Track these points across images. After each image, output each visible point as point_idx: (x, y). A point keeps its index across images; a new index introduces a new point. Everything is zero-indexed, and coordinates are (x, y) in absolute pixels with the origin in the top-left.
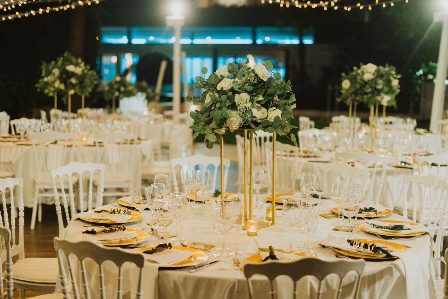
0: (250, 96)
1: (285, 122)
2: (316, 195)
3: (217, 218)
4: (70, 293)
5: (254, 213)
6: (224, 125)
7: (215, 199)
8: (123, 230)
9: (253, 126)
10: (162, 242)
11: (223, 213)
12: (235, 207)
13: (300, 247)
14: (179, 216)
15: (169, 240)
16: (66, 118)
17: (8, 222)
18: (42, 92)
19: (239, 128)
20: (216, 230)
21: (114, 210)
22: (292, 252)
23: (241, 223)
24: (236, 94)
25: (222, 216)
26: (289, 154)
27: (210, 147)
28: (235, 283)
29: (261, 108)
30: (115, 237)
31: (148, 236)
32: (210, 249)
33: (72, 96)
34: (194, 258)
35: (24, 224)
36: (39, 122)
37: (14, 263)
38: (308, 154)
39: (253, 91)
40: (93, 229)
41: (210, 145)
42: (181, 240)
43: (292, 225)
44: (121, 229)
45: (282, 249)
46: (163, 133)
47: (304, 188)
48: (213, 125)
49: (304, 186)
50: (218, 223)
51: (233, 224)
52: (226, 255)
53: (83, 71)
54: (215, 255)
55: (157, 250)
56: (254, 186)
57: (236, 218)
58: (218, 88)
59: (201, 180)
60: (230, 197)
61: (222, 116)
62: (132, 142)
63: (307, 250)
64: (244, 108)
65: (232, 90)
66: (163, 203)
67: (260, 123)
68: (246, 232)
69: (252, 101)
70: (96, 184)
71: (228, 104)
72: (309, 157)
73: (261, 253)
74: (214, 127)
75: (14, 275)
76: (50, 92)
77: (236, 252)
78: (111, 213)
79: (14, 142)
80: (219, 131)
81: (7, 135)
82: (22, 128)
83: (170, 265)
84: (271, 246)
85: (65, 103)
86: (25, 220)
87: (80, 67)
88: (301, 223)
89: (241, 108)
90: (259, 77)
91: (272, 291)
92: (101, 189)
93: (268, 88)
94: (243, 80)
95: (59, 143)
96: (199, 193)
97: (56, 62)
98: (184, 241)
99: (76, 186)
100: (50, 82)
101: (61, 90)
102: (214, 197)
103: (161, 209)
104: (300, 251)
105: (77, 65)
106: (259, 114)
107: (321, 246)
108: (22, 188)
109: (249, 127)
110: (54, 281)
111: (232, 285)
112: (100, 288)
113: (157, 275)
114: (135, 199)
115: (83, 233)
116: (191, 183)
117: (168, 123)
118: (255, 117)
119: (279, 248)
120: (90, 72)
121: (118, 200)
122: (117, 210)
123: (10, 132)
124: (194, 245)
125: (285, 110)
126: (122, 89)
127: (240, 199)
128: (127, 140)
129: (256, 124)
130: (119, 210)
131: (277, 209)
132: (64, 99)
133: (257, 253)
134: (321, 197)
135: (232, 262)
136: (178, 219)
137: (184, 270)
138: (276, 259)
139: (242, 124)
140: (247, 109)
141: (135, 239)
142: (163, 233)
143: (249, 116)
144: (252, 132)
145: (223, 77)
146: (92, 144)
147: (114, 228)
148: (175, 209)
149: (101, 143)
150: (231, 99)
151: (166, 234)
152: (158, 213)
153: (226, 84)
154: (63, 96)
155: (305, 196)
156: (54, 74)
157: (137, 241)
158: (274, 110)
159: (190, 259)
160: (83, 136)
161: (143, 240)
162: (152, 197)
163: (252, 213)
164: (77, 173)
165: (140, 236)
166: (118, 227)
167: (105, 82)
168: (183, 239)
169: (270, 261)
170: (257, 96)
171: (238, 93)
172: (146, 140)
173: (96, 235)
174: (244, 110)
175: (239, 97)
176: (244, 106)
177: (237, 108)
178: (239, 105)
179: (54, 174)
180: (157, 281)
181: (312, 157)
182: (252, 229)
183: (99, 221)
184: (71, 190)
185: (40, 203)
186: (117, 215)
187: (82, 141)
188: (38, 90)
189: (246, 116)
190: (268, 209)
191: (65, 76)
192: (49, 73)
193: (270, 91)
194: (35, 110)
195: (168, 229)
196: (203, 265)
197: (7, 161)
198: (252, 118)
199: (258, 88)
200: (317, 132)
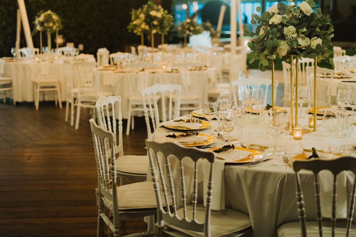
0: (296, 28)
1: (325, 49)
2: (349, 108)
3: (270, 126)
4: (158, 181)
5: (299, 122)
6: (275, 52)
7: (267, 112)
8: (197, 135)
9: (298, 52)
10: (227, 144)
11: (274, 121)
12: (284, 117)
13: (337, 149)
14: (239, 124)
15: (232, 143)
16: (150, 52)
17: (111, 129)
18: (132, 33)
19: (287, 54)
20: (269, 135)
21: (189, 120)
22: (330, 153)
23: (289, 129)
24: (284, 27)
25: (274, 124)
26: (325, 76)
27: (264, 70)
28: (285, 176)
29: (305, 38)
30: (190, 140)
31: (216, 139)
32: (264, 149)
33: (155, 34)
34: (252, 157)
35: (122, 130)
36: (130, 55)
37: (117, 158)
38: (341, 76)
39: (299, 24)
40: (174, 134)
41: (263, 68)
42: (241, 143)
43: (331, 131)
44: (195, 134)
45: (322, 150)
46: (223, 62)
47: (340, 102)
48: (266, 52)
49: (340, 101)
50: (271, 129)
51: (282, 130)
52: (277, 154)
53: (162, 15)
54: (268, 154)
55: (223, 149)
56: (299, 101)
57: (285, 125)
58: (270, 23)
59: (256, 97)
60: (279, 110)
61: (273, 44)
62: (200, 69)
63: (343, 151)
64: (291, 38)
65: (281, 24)
66: (227, 114)
67: (304, 50)
68: (292, 137)
69: (297, 32)
70: (174, 101)
71: (278, 35)
72: (342, 78)
73: (305, 152)
74: (267, 54)
75: (117, 168)
76: (138, 32)
77: (285, 152)
78: (187, 122)
79: (113, 70)
80: (271, 57)
81: (107, 65)
82: (118, 60)
83: (233, 161)
84: (313, 147)
85: (149, 40)
86: (123, 127)
87: (160, 12)
88: (338, 129)
89: (289, 38)
90: (304, 13)
91: (316, 182)
92: (178, 105)
93: (311, 21)
94: (290, 15)
95: (146, 70)
96: (254, 107)
97: (142, 8)
98: (244, 143)
99: (159, 102)
100: (138, 24)
101: (146, 30)
102: (266, 110)
103: (225, 119)
104: (337, 152)
105: (158, 10)
106: (303, 42)
107: (354, 148)
108: (120, 103)
109: (295, 53)
110: (145, 172)
111: (283, 177)
112: (180, 178)
113: (224, 168)
114: (205, 111)
115: (167, 137)
116: (248, 99)
117: (227, 54)
118: (300, 45)
119: (320, 149)
120: (168, 16)
121: (191, 112)
122: (192, 120)
123: (110, 63)
124: (252, 146)
125: (325, 39)
126: (192, 28)
127: (287, 111)
128: (196, 67)
129: (301, 50)
130: (193, 119)
131: (317, 119)
132: (148, 37)
133: (302, 153)
134: (354, 109)
135: (283, 160)
136: (238, 126)
137: (244, 165)
138: (318, 157)
139: (289, 51)
140: (294, 39)
141: (206, 142)
142: (227, 137)
143: (295, 44)
144: (298, 57)
145: (273, 14)
146: (170, 70)
147: (189, 133)
148: (236, 119)
149: (177, 70)
150: (281, 31)
151: (230, 138)
152: (223, 122)
153: (276, 19)
154: (148, 35)
155: (341, 109)
156: (140, 18)
157: (207, 143)
158: (316, 39)
159: (249, 157)
160: (163, 65)
161: (212, 143)
162: (218, 110)
163: (297, 122)
164: (160, 92)
165: (210, 139)
166: (193, 133)
167: (179, 24)
168: (243, 142)
169: (313, 159)
170: (301, 28)
171: (287, 26)
172: (211, 67)
173: (176, 138)
174: (291, 39)
175: (287, 29)
176: (292, 37)
177: (286, 38)
178: (287, 36)
179: (143, 92)
180: (223, 173)
181: (345, 78)
182: (298, 134)
183: (178, 128)
184: (156, 106)
185: (133, 115)
186: (192, 123)
187: (162, 68)
188: (130, 31)
189: (293, 44)
190: (310, 119)
191: (149, 19)
192: (137, 17)
193: (312, 24)
194: (127, 47)
195: (231, 134)
196: (259, 162)
197: (108, 84)
198: (298, 46)
199: (302, 22)
200: (349, 58)
